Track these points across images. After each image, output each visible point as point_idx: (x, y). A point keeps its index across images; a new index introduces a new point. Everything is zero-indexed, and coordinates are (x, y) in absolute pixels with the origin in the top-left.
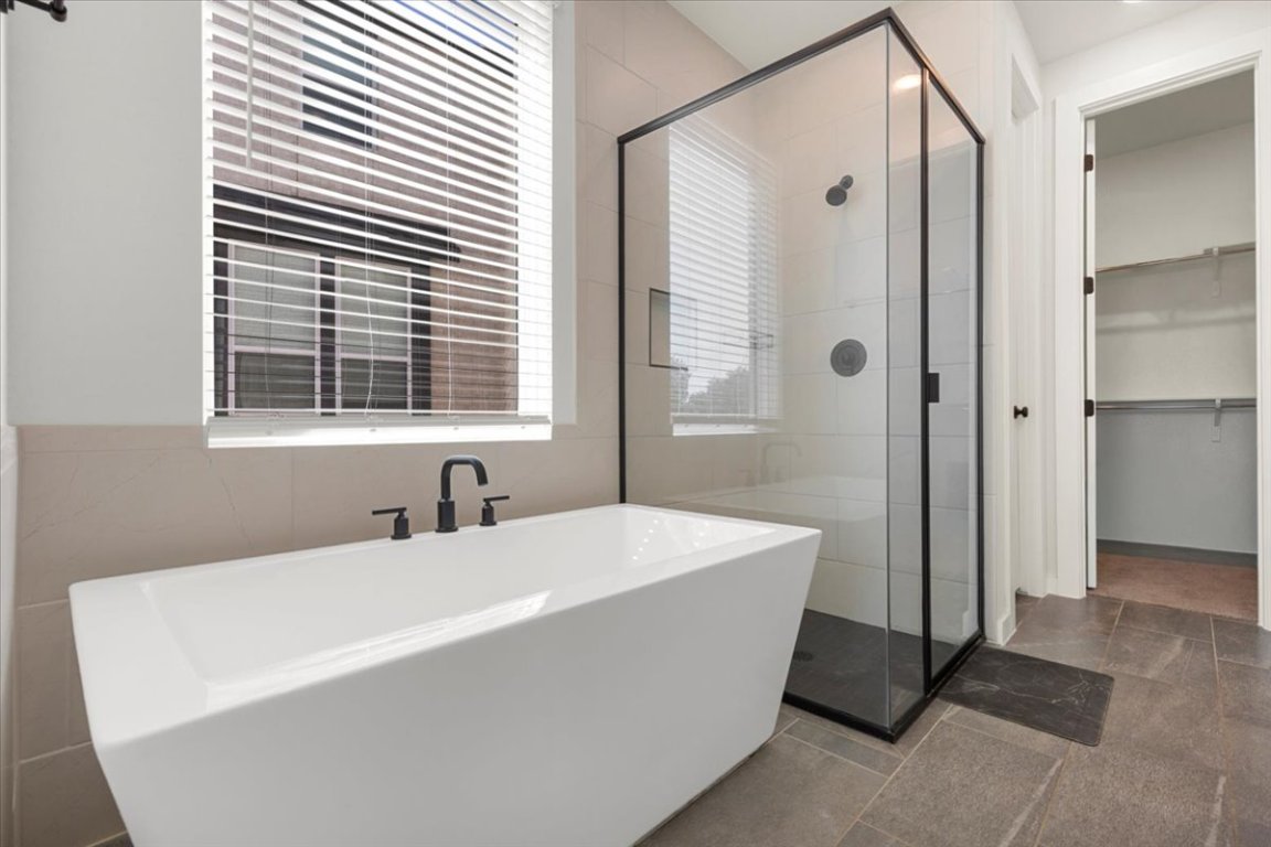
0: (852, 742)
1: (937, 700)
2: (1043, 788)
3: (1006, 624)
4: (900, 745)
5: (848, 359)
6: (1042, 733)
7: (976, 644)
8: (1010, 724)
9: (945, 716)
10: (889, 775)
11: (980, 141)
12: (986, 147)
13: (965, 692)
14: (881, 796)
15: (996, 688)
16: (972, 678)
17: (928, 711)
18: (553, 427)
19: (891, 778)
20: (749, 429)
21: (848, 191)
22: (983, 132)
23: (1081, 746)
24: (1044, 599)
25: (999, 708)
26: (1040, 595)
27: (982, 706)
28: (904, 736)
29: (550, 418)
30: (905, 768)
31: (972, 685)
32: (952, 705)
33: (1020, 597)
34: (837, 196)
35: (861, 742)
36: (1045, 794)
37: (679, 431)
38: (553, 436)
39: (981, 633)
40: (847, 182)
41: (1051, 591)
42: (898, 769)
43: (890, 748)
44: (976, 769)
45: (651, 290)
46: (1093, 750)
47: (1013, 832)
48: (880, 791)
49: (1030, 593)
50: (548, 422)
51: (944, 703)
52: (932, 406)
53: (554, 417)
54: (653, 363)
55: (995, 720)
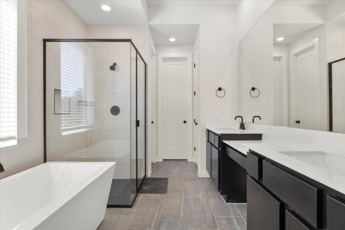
0: (123, 211)
1: (139, 194)
2: (159, 205)
3: (150, 172)
4: (133, 207)
5: (115, 111)
6: (158, 194)
7: (145, 178)
8: (153, 194)
9: (141, 197)
10: (132, 215)
11: (145, 64)
12: (147, 66)
13: (144, 190)
14: (131, 221)
15: (149, 187)
16: (145, 186)
17: (138, 197)
18: (18, 140)
19: (132, 216)
20: (85, 130)
21: (115, 67)
22: (146, 62)
23: (165, 194)
24: (156, 163)
25: (151, 192)
26: (155, 162)
27: (147, 192)
28: (134, 205)
29: (16, 137)
30: (135, 212)
31: (145, 188)
32: (142, 194)
33: (152, 163)
34: (113, 68)
35: (125, 210)
36: (160, 207)
37: (64, 133)
38: (17, 144)
39: (145, 176)
40: (115, 64)
41: (157, 161)
42: (134, 213)
43: (131, 209)
44: (148, 206)
45: (55, 89)
46: (166, 194)
47: (156, 216)
48: (131, 219)
49: (153, 162)
50: (15, 138)
51: (141, 194)
52: (138, 127)
53: (18, 136)
54: (55, 113)
55: (150, 194)
